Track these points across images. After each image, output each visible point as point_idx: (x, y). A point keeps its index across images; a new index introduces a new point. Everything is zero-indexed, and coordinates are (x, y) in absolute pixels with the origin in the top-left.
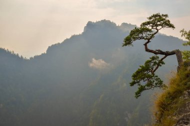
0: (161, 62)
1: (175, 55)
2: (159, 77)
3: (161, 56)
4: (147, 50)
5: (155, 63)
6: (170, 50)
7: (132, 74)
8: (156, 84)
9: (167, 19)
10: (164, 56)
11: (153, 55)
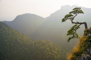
0: (78, 27)
1: (84, 24)
2: (77, 34)
3: (78, 25)
4: (73, 23)
5: (76, 27)
6: (82, 22)
7: (68, 31)
8: (76, 37)
9: (81, 9)
10: (80, 24)
11: (75, 24)
